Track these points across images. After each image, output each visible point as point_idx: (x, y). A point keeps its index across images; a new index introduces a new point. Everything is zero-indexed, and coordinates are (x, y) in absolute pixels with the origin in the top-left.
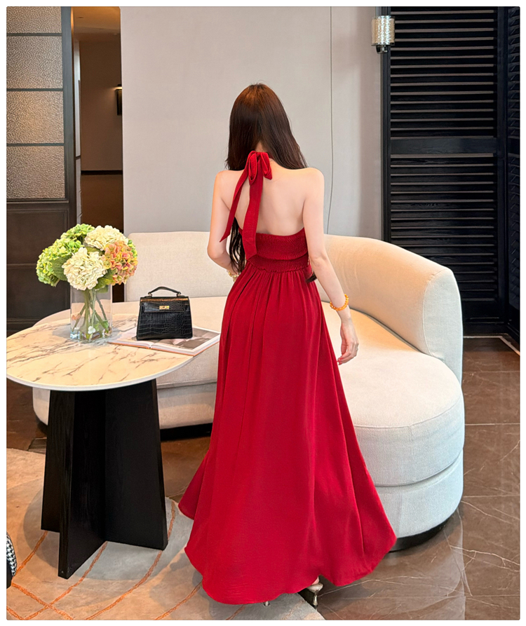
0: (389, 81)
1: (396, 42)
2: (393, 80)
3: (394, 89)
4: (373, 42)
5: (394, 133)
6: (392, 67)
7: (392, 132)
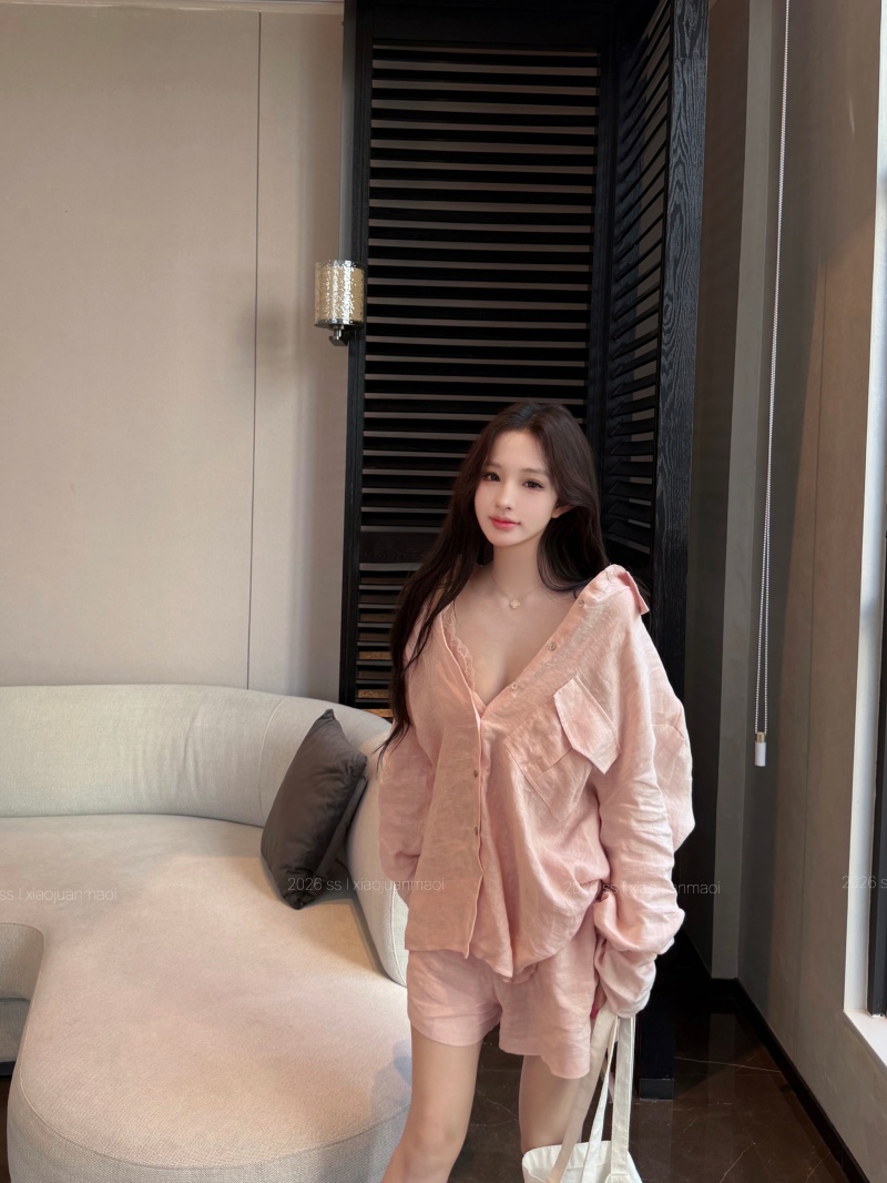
0: (361, 406)
1: (369, 325)
2: (370, 405)
3: (371, 424)
4: (317, 316)
5: (368, 518)
6: (369, 377)
7: (365, 515)
